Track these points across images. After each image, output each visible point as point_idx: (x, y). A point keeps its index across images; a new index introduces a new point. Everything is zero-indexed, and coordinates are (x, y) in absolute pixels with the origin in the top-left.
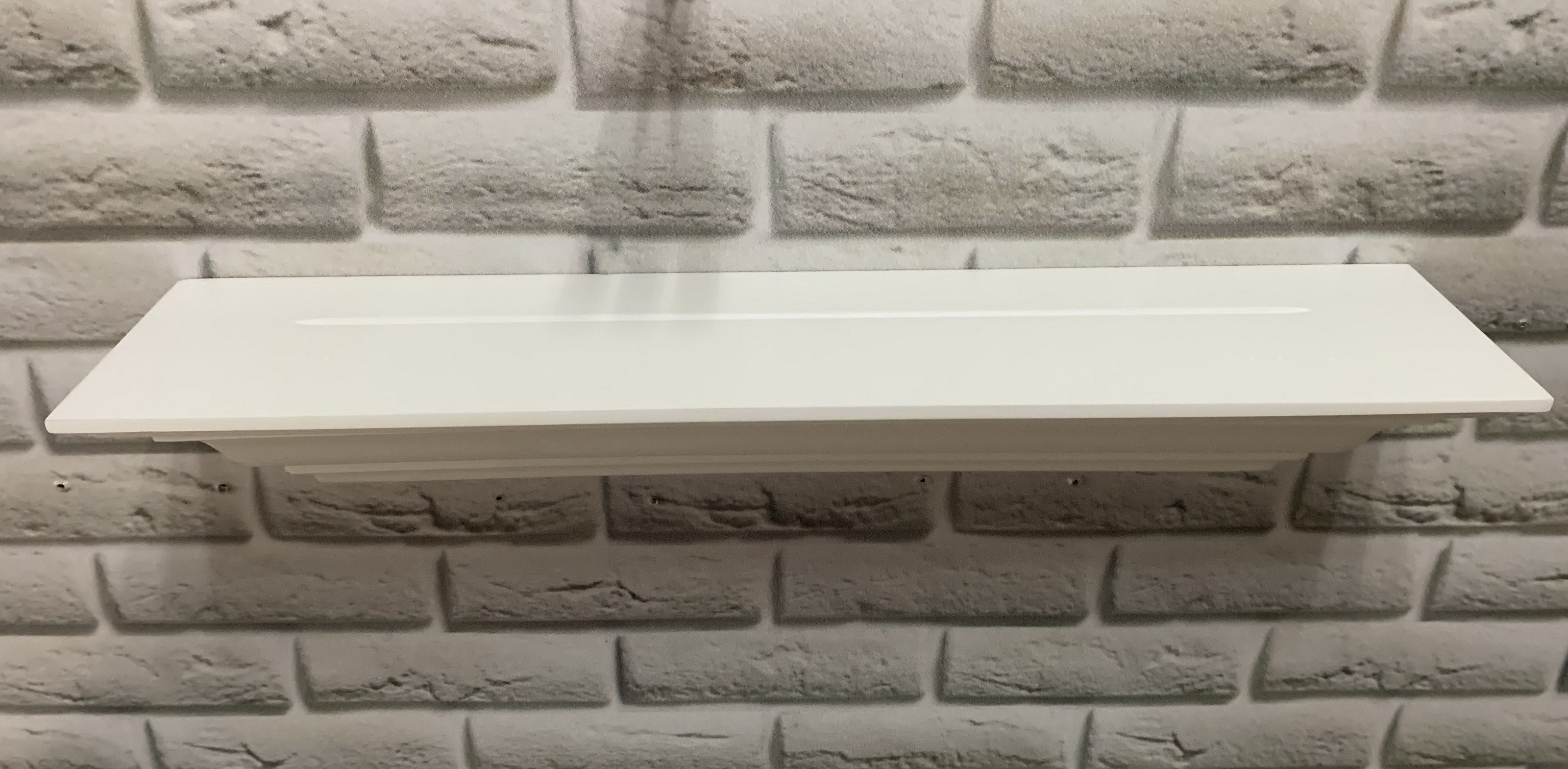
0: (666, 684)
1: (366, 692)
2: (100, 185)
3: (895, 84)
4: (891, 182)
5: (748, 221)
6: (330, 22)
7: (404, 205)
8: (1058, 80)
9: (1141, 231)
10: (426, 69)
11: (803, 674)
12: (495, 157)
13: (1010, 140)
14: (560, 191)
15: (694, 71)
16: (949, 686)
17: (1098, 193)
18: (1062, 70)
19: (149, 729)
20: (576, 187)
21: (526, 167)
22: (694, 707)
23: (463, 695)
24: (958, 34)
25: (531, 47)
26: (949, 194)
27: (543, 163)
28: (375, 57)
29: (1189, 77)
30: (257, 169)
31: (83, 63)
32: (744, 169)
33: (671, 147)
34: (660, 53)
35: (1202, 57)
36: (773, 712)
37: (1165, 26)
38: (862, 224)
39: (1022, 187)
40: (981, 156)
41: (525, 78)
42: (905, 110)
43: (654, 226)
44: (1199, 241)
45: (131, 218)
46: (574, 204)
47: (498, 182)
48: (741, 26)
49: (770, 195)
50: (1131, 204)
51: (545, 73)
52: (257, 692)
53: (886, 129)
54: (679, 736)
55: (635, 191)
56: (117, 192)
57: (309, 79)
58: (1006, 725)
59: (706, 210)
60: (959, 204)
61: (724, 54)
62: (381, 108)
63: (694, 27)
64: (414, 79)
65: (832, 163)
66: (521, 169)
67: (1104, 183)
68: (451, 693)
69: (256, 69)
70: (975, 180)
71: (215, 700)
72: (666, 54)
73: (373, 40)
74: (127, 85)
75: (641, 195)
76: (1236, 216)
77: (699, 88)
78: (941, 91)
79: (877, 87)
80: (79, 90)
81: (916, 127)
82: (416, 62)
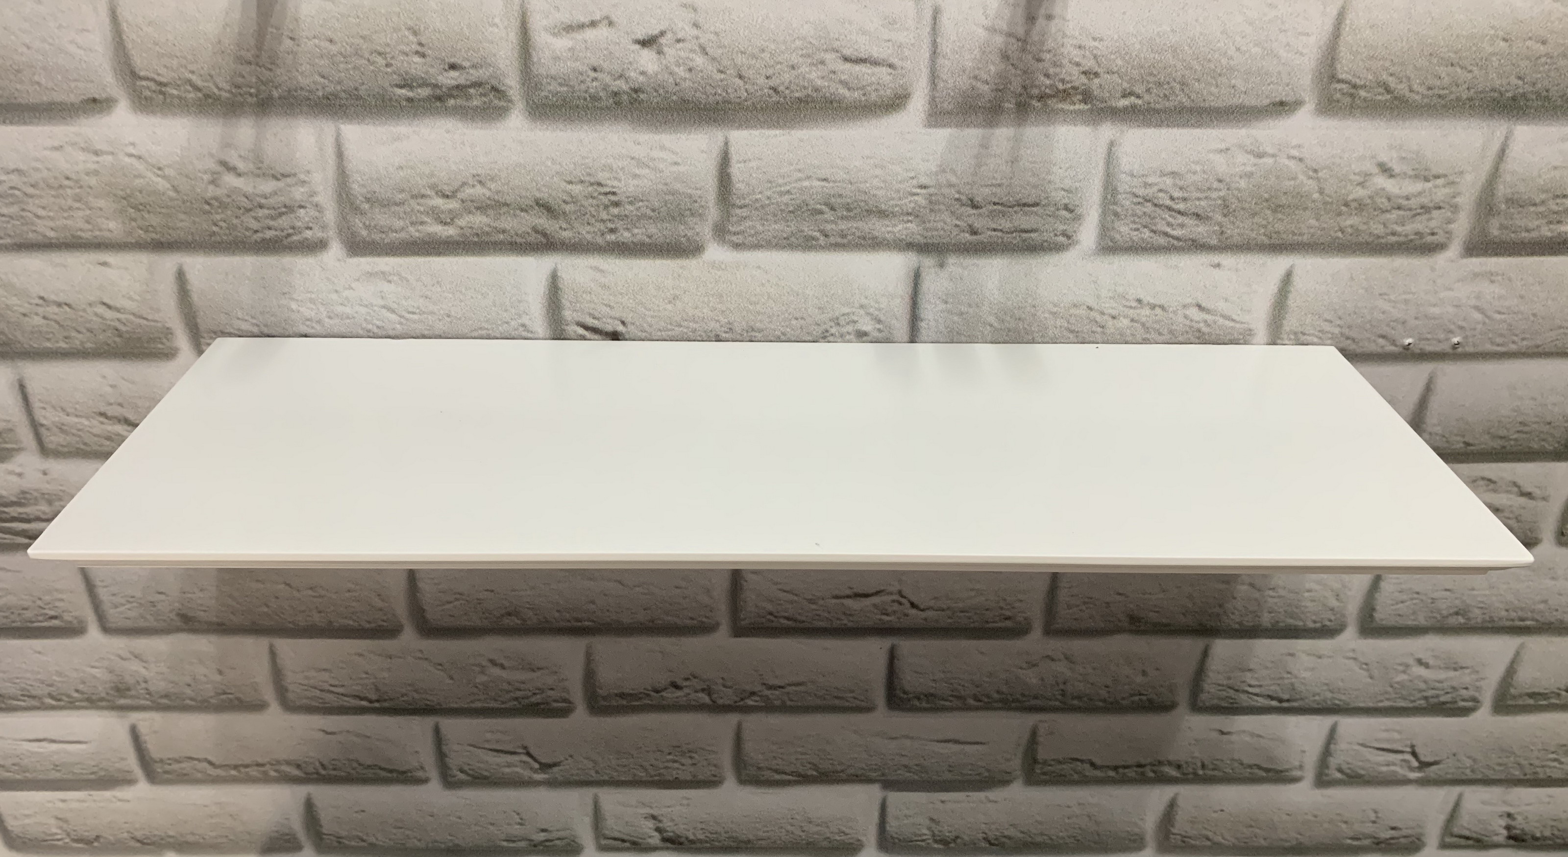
0: (932, 691)
1: (648, 695)
2: (463, 201)
3: (1236, 101)
4: (1220, 198)
5: (1074, 237)
6: (702, 41)
7: (749, 223)
8: (1396, 98)
9: (1454, 250)
10: (787, 88)
11: (1065, 683)
12: (842, 175)
13: (1341, 158)
14: (896, 209)
15: (1043, 88)
16: (1203, 696)
17: (1419, 211)
18: (1402, 88)
19: (437, 730)
20: (912, 205)
21: (868, 185)
22: (957, 714)
23: (738, 699)
24: (1304, 51)
25: (891, 66)
26: (1275, 211)
27: (884, 181)
28: (741, 77)
29: (1524, 95)
30: (613, 187)
31: (462, 81)
32: (1077, 184)
33: (1010, 164)
34: (1013, 71)
35: (1539, 76)
36: (1032, 719)
37: (1508, 44)
38: (1186, 240)
39: (1346, 205)
40: (1311, 173)
41: (881, 97)
42: (1243, 127)
43: (982, 243)
44: (1509, 259)
45: (488, 233)
46: (908, 221)
47: (839, 200)
48: (1096, 44)
49: (1100, 211)
50: (1449, 221)
51: (900, 91)
52: (544, 695)
53: (1223, 146)
54: (938, 741)
55: (969, 209)
56: (478, 208)
57: (674, 98)
58: (1252, 735)
59: (1034, 227)
60: (1282, 220)
61: (1075, 71)
62: (740, 127)
63: (1050, 44)
64: (775, 98)
65: (1165, 178)
66: (862, 186)
67: (1425, 200)
68: (727, 697)
69: (625, 87)
70: (1302, 197)
71: (503, 703)
72: (1019, 72)
73: (740, 59)
74: (502, 103)
75: (974, 211)
76: (1549, 234)
77: (1046, 105)
78: (1281, 108)
79: (1219, 104)
80: (455, 108)
81: (1252, 144)
82: (778, 81)
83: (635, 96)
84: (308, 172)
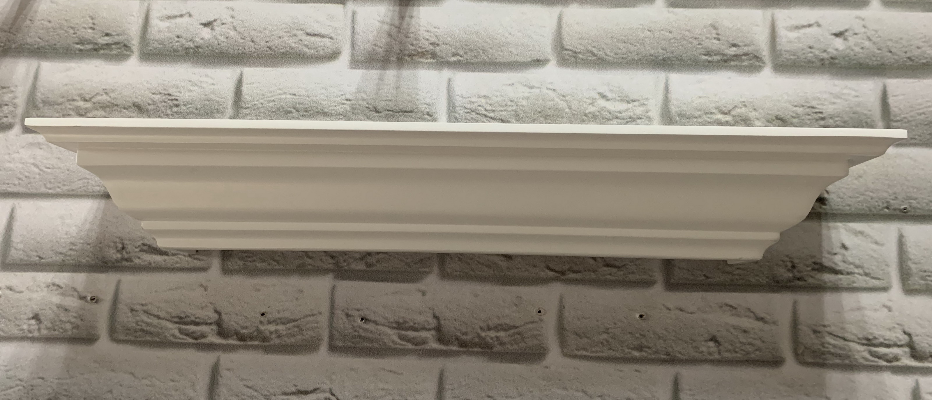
2: (94, 103)
3: (513, 59)
4: (513, 111)
6: (235, 24)
8: (599, 59)
12: (303, 92)
13: (576, 89)
14: (333, 112)
15: (411, 51)
17: (628, 120)
18: (600, 54)
20: (342, 110)
21: (318, 98)
24: (544, 35)
25: (331, 38)
26: (545, 118)
27: (327, 96)
28: (252, 41)
29: (668, 58)
30: (177, 96)
31: (110, 41)
32: (433, 101)
33: (395, 89)
34: (394, 42)
39: (584, 116)
40: (562, 98)
41: (325, 53)
42: (519, 72)
46: (341, 119)
47: (301, 106)
48: (436, 30)
49: (447, 116)
51: (335, 50)
53: (510, 82)
55: (374, 113)
57: (217, 51)
61: (427, 43)
62: (250, 66)
63: (412, 29)
64: (270, 52)
65: (481, 99)
66: (315, 99)
67: (629, 114)
69: (192, 46)
70: (558, 111)
72: (397, 42)
73: (253, 33)
74: (127, 52)
75: (377, 114)
77: (412, 59)
78: (538, 63)
79: (504, 60)
80: (103, 54)
81: (526, 81)
82: (272, 44)
83: (196, 50)
84: (16, 86)
